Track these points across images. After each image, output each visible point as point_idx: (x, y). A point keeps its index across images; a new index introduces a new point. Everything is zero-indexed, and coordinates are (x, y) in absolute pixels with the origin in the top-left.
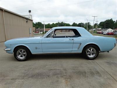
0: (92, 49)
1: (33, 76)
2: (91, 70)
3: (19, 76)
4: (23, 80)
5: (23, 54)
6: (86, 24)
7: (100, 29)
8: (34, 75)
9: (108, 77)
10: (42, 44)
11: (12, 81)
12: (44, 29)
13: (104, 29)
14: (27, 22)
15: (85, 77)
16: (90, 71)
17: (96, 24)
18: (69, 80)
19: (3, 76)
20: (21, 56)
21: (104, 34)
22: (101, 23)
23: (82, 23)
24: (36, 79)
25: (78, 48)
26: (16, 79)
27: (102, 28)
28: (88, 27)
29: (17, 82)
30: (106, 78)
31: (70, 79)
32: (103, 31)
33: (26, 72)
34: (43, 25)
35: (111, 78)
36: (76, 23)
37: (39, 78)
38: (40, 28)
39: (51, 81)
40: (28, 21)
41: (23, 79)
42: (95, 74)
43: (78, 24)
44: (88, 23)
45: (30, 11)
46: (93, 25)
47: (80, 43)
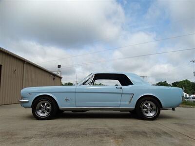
0: (149, 104)
1: (59, 135)
3: (36, 135)
5: (46, 109)
8: (63, 134)
9: (184, 138)
10: (76, 94)
11: (24, 140)
14: (54, 79)
15: (147, 137)
16: (153, 132)
18: (120, 140)
19: (11, 134)
20: (43, 112)
24: (65, 138)
25: (130, 102)
26: (31, 138)
29: (33, 141)
31: (123, 139)
33: (48, 130)
37: (71, 137)
39: (90, 140)
40: (56, 78)
41: (44, 137)
42: (163, 135)
45: (59, 66)
47: (132, 94)
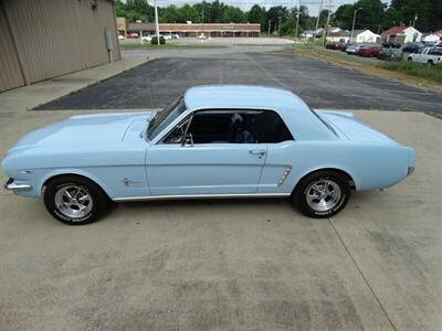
2: (324, 291)
5: (79, 202)
6: (295, 10)
7: (338, 30)
12: (157, 24)
13: (350, 30)
14: (94, 8)
16: (323, 303)
17: (325, 13)
21: (350, 53)
22: (342, 9)
23: (279, 8)
25: (280, 183)
27: (343, 28)
28: (300, 23)
32: (347, 39)
34: (153, 9)
36: (261, 6)
38: (143, 21)
42: (343, 322)
43: (267, 9)
44: (302, 9)
47: (287, 166)
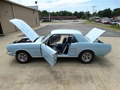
2: (85, 74)
3: (26, 79)
4: (29, 85)
6: (86, 12)
7: (98, 17)
8: (39, 79)
9: (99, 84)
12: (49, 17)
13: (102, 17)
14: (34, 12)
15: (80, 83)
16: (85, 76)
17: (95, 13)
19: (13, 79)
23: (82, 12)
24: (40, 85)
27: (100, 17)
28: (88, 16)
30: (97, 85)
34: (49, 13)
35: (102, 86)
36: (77, 12)
37: (43, 82)
38: (46, 16)
39: (51, 87)
42: (89, 79)
43: (79, 12)
44: (88, 12)
45: (36, 2)
46: (92, 14)
